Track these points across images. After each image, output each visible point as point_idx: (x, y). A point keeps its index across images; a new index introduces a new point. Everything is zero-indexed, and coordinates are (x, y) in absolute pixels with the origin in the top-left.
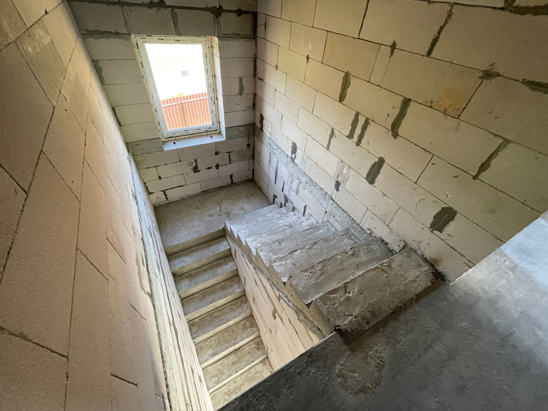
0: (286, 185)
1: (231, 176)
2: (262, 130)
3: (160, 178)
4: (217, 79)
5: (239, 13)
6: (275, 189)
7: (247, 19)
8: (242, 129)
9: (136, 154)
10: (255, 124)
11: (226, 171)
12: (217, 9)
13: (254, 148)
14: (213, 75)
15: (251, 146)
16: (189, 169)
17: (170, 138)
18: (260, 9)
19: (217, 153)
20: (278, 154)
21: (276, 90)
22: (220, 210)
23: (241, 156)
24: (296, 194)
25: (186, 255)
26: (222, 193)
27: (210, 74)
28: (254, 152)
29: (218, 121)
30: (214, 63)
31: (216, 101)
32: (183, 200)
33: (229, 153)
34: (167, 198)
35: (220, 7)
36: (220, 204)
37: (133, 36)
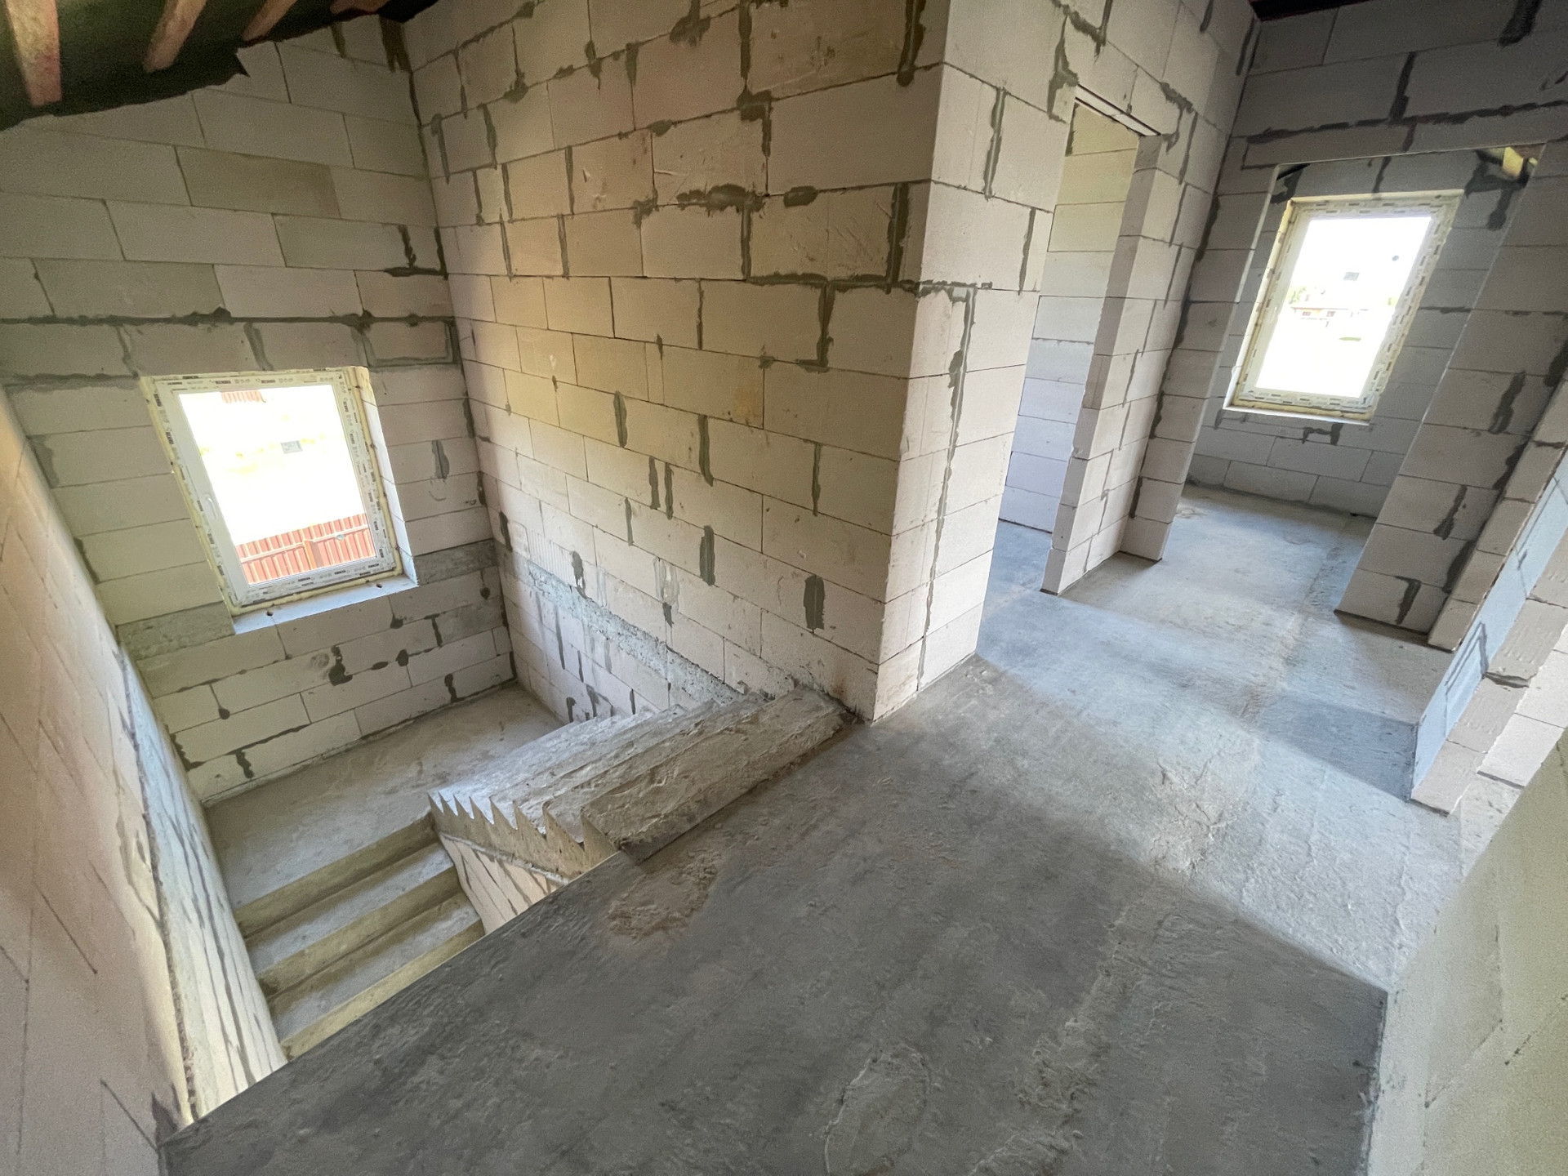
0: (582, 656)
1: (449, 680)
2: (510, 548)
3: (224, 714)
4: (378, 451)
5: (413, 320)
6: (567, 685)
7: (435, 335)
8: (459, 554)
9: (143, 653)
10: (492, 539)
11: (429, 668)
12: (360, 318)
13: (502, 597)
14: (369, 443)
15: (494, 592)
16: (317, 678)
17: (255, 603)
18: (459, 312)
19: (397, 623)
20: (552, 591)
21: (517, 454)
22: (421, 772)
23: (471, 624)
24: (607, 673)
25: (310, 919)
26: (425, 731)
27: (360, 442)
28: (503, 607)
29: (394, 545)
30: (366, 418)
31: (382, 500)
32: (303, 771)
33: (433, 617)
34: (249, 774)
35: (367, 314)
36: (418, 759)
37: (144, 381)
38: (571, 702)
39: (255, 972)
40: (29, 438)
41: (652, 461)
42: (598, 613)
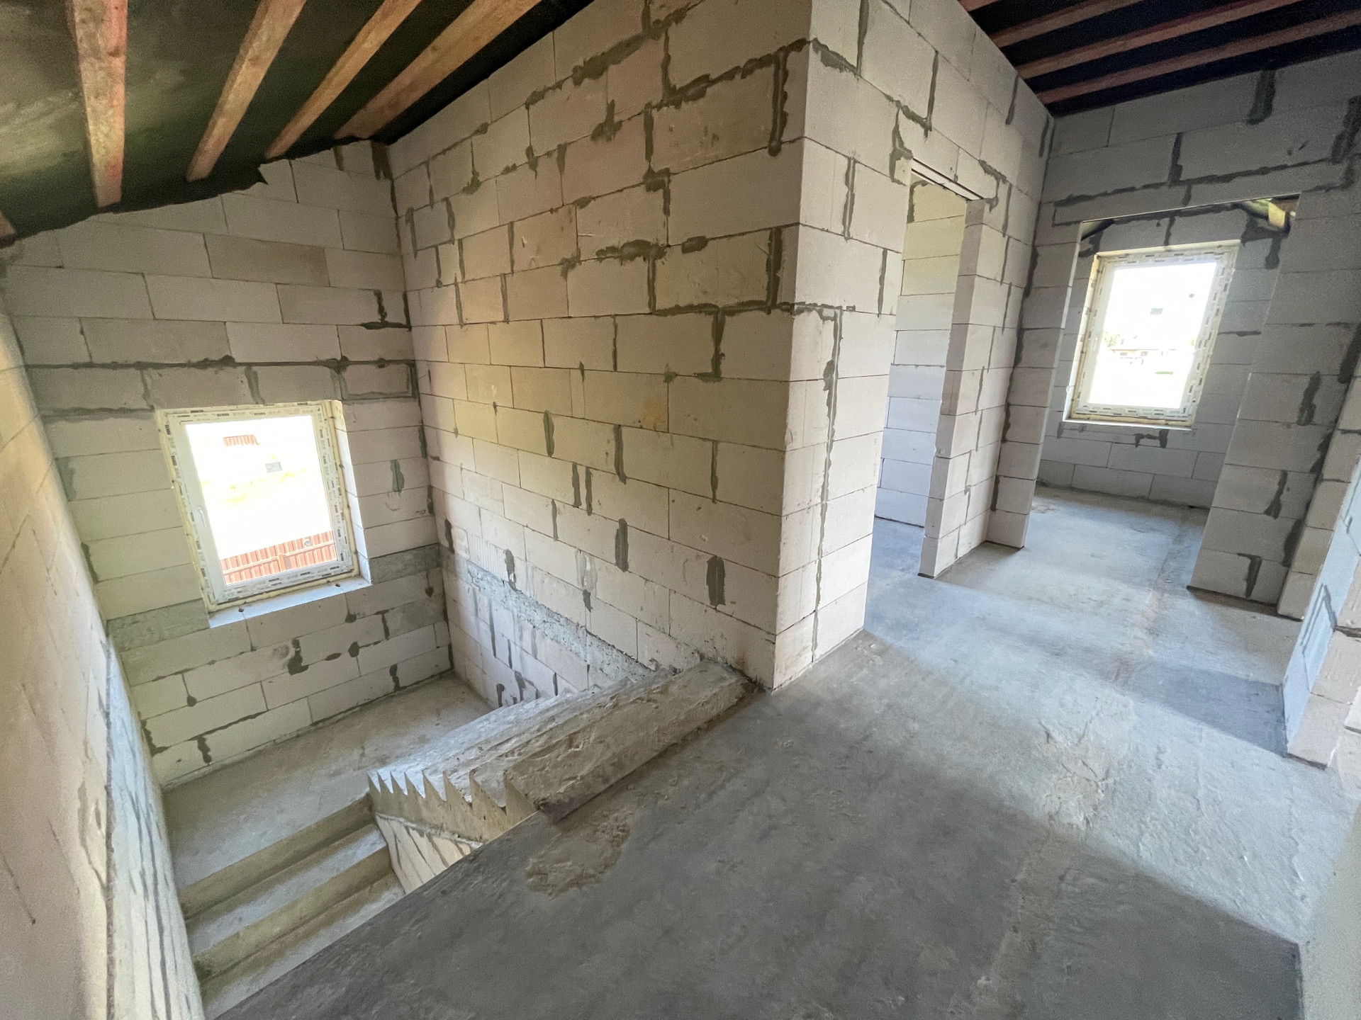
0: (513, 646)
1: (393, 670)
2: (452, 550)
3: (191, 701)
4: (345, 470)
5: (381, 363)
6: (499, 673)
7: (397, 375)
8: (409, 557)
9: (127, 645)
10: (438, 544)
11: (376, 658)
12: (338, 362)
13: (444, 595)
14: (338, 464)
15: (437, 591)
16: (277, 667)
17: (230, 601)
18: (418, 357)
19: (351, 618)
20: (487, 586)
21: (462, 469)
22: (363, 755)
23: (415, 619)
24: (533, 659)
25: (249, 900)
26: (370, 717)
27: (331, 464)
28: (445, 604)
29: (353, 549)
30: (337, 444)
31: (346, 511)
32: (258, 755)
33: (382, 613)
34: (207, 759)
35: (344, 358)
36: (362, 743)
37: (159, 414)
38: (501, 688)
39: (192, 953)
40: (57, 459)
41: (575, 467)
42: (526, 604)
